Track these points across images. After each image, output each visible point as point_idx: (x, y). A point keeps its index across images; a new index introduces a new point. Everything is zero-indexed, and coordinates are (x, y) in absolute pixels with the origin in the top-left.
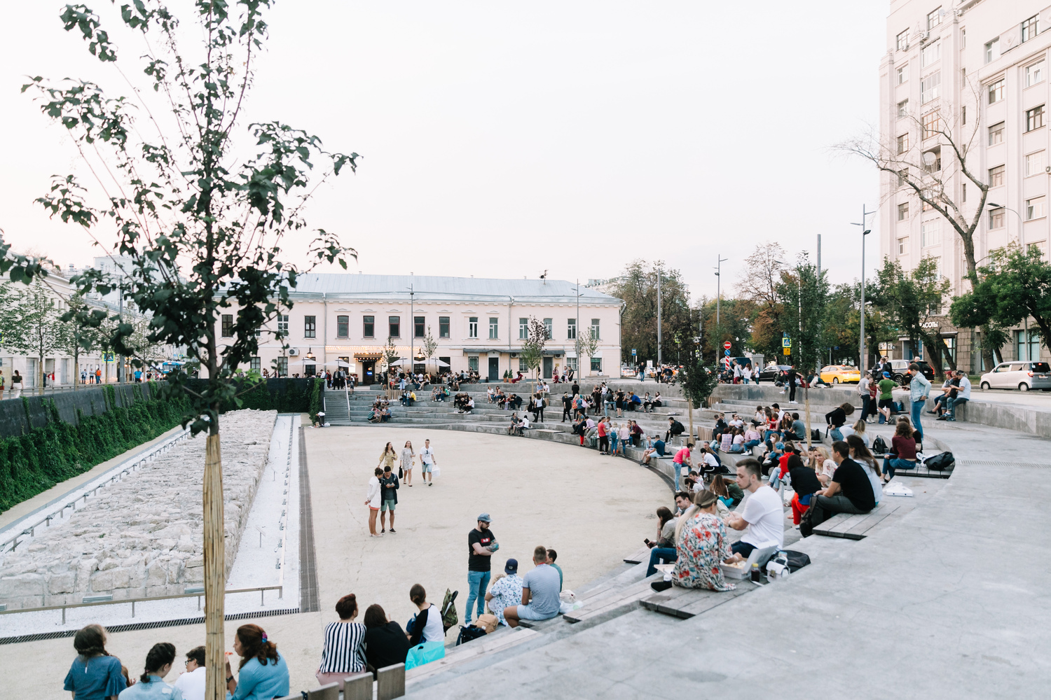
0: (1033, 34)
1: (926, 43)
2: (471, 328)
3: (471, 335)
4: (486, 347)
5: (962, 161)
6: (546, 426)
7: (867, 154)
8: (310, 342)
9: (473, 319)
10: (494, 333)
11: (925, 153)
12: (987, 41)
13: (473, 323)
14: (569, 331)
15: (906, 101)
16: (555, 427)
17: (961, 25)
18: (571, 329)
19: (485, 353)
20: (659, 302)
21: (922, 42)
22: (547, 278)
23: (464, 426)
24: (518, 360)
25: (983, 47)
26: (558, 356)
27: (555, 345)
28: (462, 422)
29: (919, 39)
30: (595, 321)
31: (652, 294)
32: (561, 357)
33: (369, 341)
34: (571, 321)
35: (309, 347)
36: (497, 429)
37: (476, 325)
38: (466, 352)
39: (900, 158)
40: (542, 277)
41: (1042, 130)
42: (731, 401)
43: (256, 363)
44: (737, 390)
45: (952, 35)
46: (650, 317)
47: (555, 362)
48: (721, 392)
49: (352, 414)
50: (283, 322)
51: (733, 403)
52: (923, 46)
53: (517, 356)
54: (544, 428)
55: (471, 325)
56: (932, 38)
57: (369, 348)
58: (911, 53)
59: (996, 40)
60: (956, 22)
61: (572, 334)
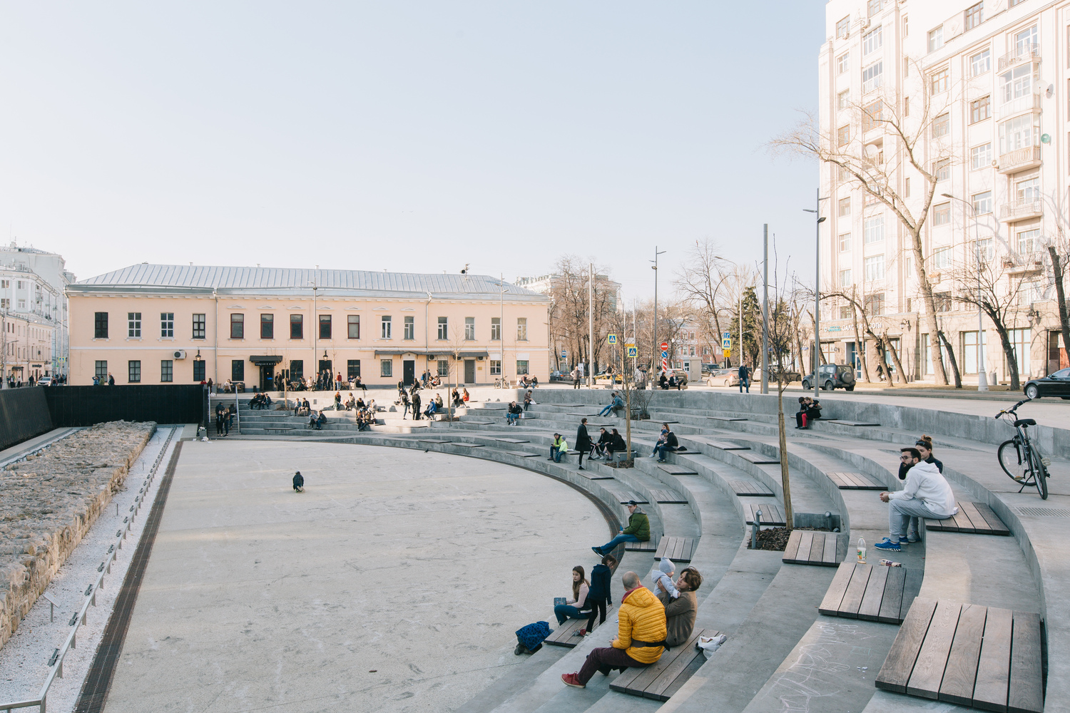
0: (977, 22)
1: (867, 31)
2: (384, 327)
3: (384, 336)
4: (400, 349)
5: (910, 151)
6: (463, 439)
7: (808, 146)
8: (199, 342)
9: (386, 318)
10: (409, 334)
11: (866, 145)
12: (930, 29)
13: (386, 322)
14: (493, 331)
15: (847, 91)
16: (473, 441)
17: (902, 13)
18: (495, 329)
19: (400, 354)
20: (591, 299)
21: (862, 30)
22: (468, 272)
23: (369, 439)
24: (436, 363)
25: (925, 35)
26: (481, 358)
27: (478, 347)
28: (368, 434)
29: (859, 27)
30: (522, 320)
31: (583, 293)
32: (484, 359)
33: (267, 342)
34: (496, 320)
35: (197, 348)
36: (407, 442)
37: (389, 324)
38: (377, 353)
39: (842, 150)
40: (463, 272)
41: (987, 122)
42: (672, 409)
43: (135, 368)
44: (679, 397)
45: (894, 23)
46: (580, 316)
47: (478, 364)
48: (660, 399)
49: (242, 426)
50: (167, 321)
51: (674, 411)
52: (864, 34)
53: (435, 359)
54: (461, 442)
55: (384, 324)
56: (874, 25)
57: (265, 348)
58: (851, 41)
59: (939, 28)
60: (897, 10)
61: (496, 334)
